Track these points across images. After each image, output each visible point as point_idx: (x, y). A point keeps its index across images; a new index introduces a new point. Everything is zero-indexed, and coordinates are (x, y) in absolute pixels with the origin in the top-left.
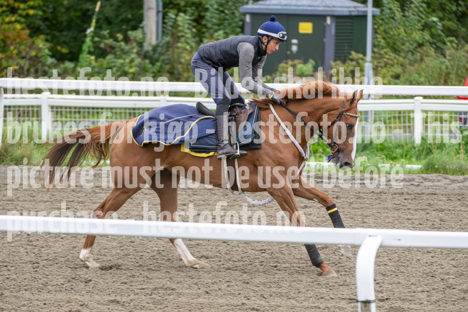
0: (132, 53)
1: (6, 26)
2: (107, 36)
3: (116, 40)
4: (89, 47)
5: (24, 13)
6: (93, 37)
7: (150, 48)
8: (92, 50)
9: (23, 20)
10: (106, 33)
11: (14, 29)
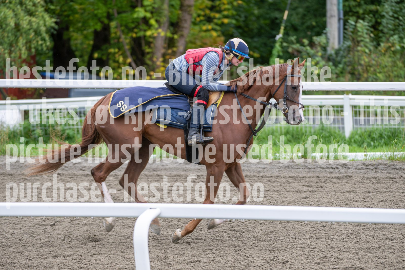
0: (317, 56)
1: (203, 34)
2: (295, 41)
3: (303, 45)
4: (278, 52)
5: (219, 22)
6: (282, 43)
7: (333, 52)
8: (281, 54)
9: (218, 28)
10: (293, 38)
11: (211, 36)
